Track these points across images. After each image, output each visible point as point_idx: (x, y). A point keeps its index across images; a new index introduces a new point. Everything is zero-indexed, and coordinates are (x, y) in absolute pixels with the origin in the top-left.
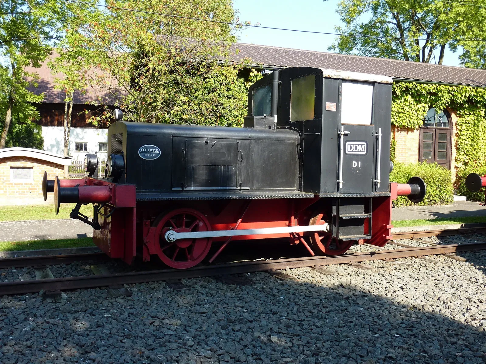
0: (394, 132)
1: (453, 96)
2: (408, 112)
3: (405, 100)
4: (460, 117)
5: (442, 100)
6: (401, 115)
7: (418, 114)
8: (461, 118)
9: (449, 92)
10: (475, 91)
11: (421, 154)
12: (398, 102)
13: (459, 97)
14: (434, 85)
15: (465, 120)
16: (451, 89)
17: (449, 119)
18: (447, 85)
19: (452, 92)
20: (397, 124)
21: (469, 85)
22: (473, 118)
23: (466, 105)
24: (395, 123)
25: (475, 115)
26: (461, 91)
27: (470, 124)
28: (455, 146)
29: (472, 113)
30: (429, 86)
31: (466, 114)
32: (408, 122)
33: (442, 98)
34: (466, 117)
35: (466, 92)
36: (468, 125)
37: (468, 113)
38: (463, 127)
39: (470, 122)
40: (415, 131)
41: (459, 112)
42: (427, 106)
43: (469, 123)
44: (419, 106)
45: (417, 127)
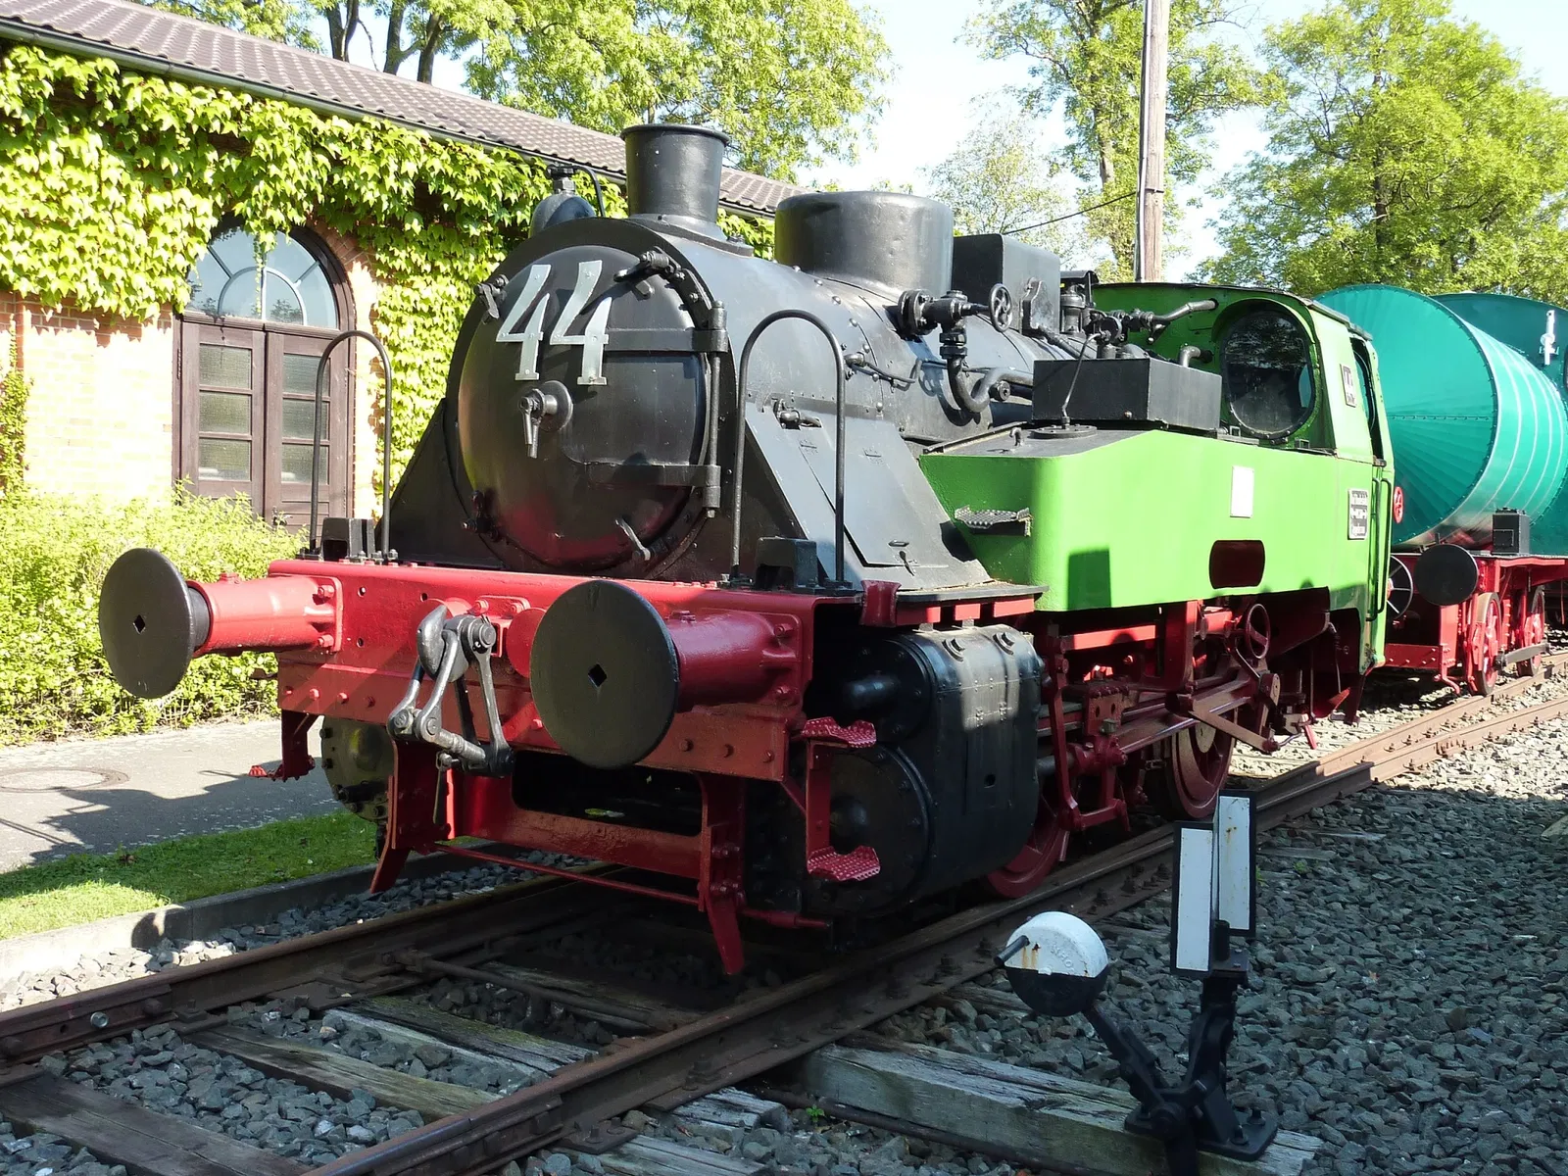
0: (19, 329)
1: (337, 163)
2: (88, 221)
3: (68, 157)
4: (390, 282)
5: (276, 178)
6: (48, 236)
7: (152, 242)
8: (398, 288)
9: (314, 143)
10: (445, 156)
11: (192, 454)
12: (28, 161)
13: (365, 174)
14: (227, 95)
15: (414, 296)
16: (323, 127)
17: (337, 287)
18: (301, 106)
19: (333, 148)
20: (24, 287)
21: (420, 125)
22: (453, 291)
23: (415, 225)
24: (12, 276)
25: (460, 278)
26: (378, 147)
27: (438, 320)
28: (371, 422)
29: (444, 268)
30: (200, 95)
31: (417, 271)
32: (93, 277)
33: (273, 170)
34: (418, 281)
35: (402, 157)
36: (428, 322)
37: (428, 267)
38: (407, 331)
39: (436, 308)
40: (149, 332)
41: (383, 258)
42: (205, 205)
43: (431, 313)
44: (159, 199)
45: (153, 310)
